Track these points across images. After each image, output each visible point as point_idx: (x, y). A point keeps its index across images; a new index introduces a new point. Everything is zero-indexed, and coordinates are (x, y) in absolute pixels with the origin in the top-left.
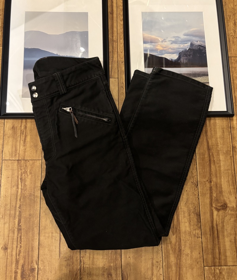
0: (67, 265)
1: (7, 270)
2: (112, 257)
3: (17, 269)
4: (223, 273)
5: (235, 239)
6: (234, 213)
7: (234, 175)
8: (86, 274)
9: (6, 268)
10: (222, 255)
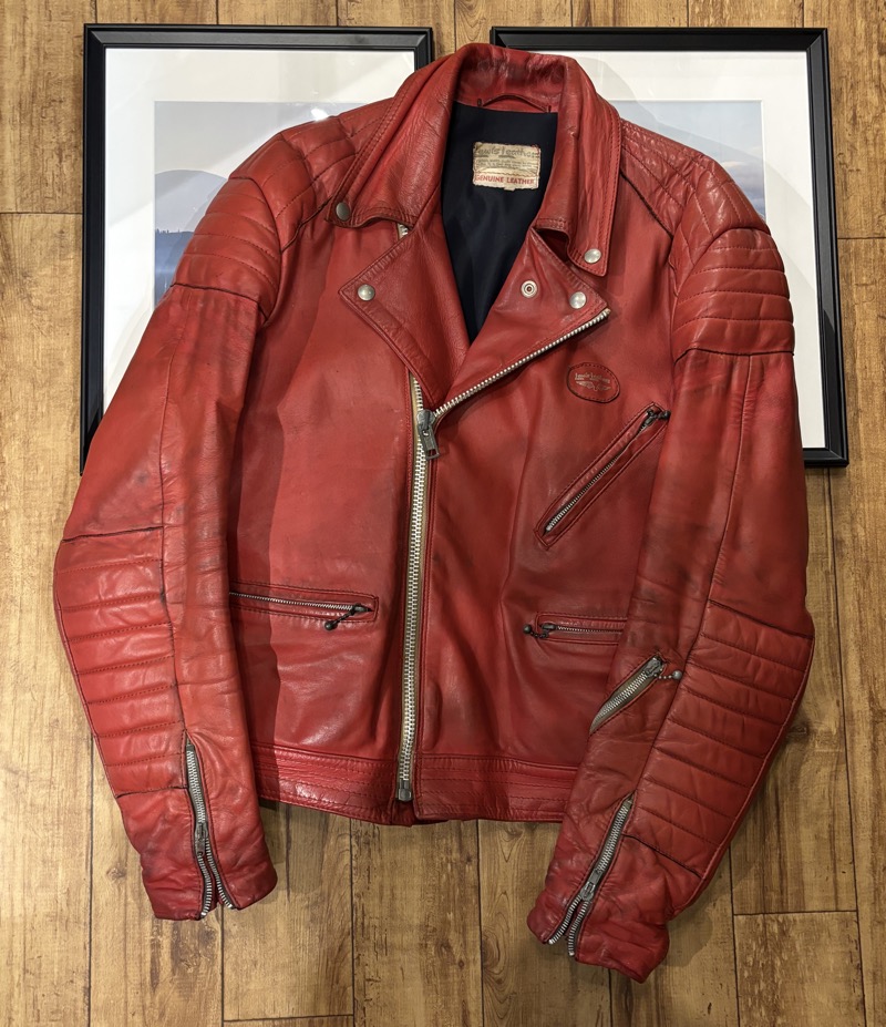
0: (312, 921)
1: (128, 939)
2: (451, 893)
3: (160, 934)
4: (792, 934)
5: (830, 832)
6: (831, 750)
7: (835, 631)
8: (372, 945)
9: (125, 934)
10: (789, 880)
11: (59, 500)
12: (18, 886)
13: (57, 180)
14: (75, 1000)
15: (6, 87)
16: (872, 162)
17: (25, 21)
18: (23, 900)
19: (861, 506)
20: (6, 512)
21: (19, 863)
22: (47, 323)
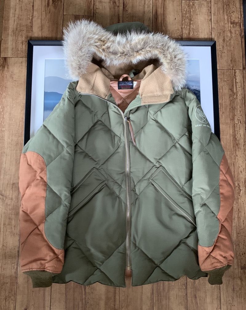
11: (17, 128)
12: (2, 224)
13: (21, 49)
14: (15, 254)
15: (10, 27)
16: (228, 51)
17: (15, 11)
18: (3, 228)
19: (223, 137)
20: (4, 131)
21: (3, 218)
22: (17, 85)
